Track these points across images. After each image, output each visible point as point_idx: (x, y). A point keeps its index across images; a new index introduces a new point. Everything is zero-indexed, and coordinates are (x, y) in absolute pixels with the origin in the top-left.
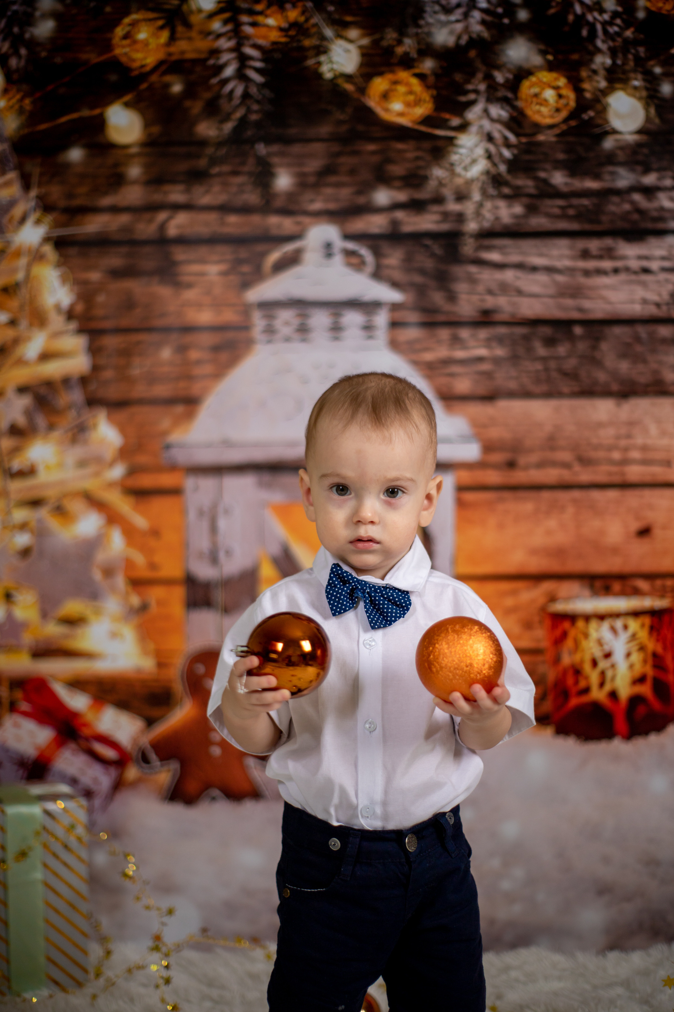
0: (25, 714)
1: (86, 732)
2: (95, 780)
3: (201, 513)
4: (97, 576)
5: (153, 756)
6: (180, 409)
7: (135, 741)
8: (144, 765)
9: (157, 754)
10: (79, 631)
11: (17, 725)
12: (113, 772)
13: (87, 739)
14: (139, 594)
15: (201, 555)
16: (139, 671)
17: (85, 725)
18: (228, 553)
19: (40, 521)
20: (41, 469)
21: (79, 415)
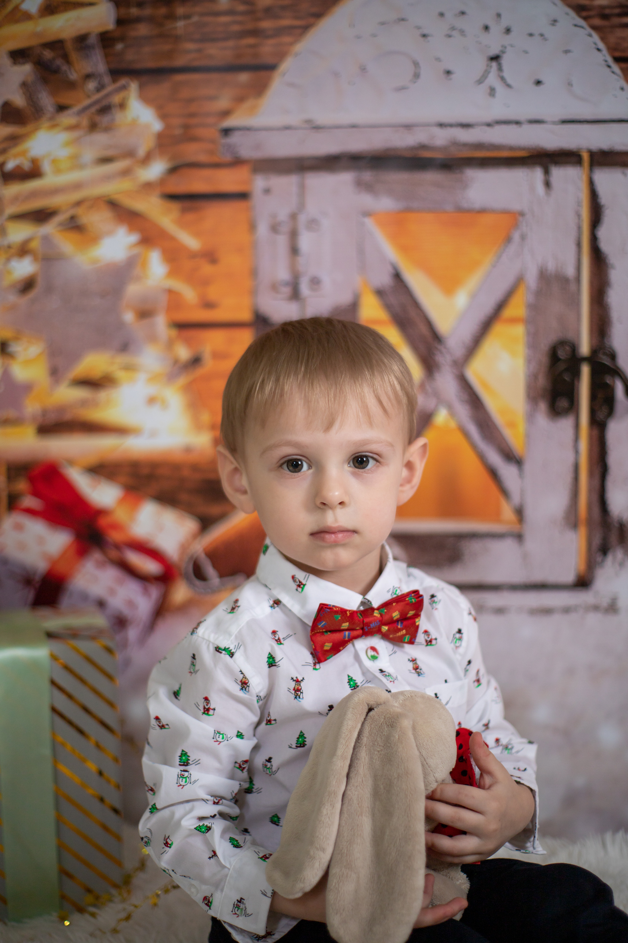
0: (30, 512)
1: (115, 536)
2: (131, 604)
3: (274, 228)
4: (129, 317)
5: (210, 571)
6: (244, 77)
7: (184, 548)
8: (198, 582)
9: (215, 566)
10: (103, 395)
11: (19, 527)
12: (155, 592)
13: (118, 547)
14: (188, 342)
15: (274, 287)
16: (188, 450)
17: (116, 526)
18: (315, 282)
19: (46, 239)
20: (46, 167)
21: (100, 88)
